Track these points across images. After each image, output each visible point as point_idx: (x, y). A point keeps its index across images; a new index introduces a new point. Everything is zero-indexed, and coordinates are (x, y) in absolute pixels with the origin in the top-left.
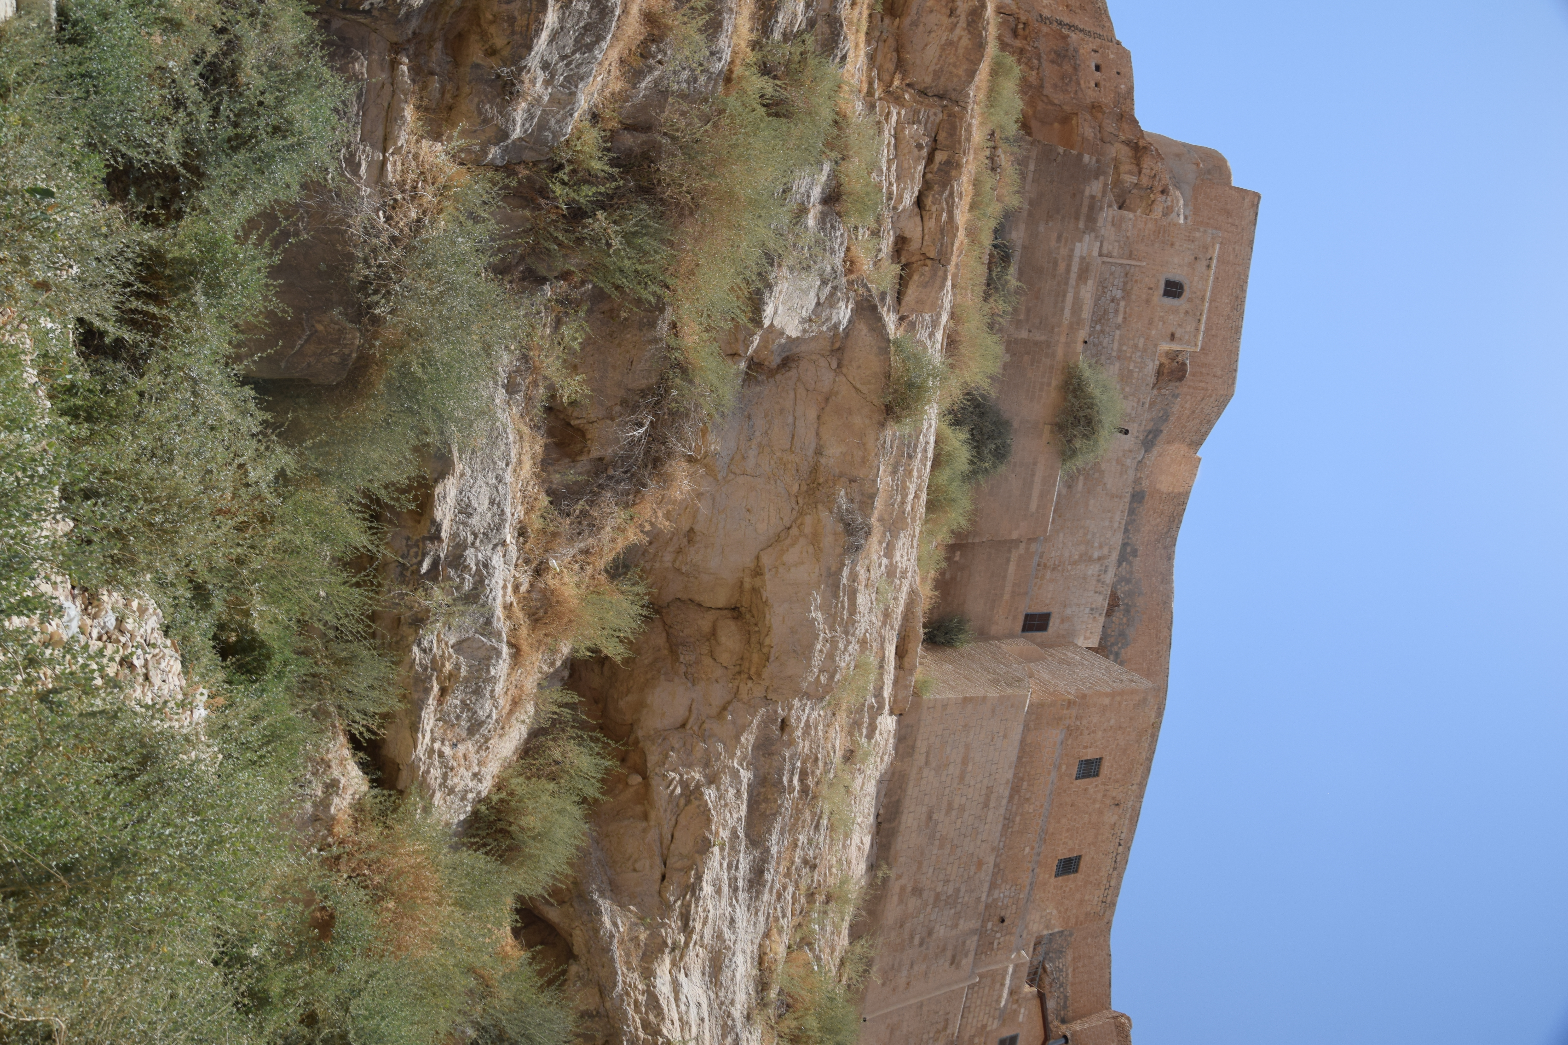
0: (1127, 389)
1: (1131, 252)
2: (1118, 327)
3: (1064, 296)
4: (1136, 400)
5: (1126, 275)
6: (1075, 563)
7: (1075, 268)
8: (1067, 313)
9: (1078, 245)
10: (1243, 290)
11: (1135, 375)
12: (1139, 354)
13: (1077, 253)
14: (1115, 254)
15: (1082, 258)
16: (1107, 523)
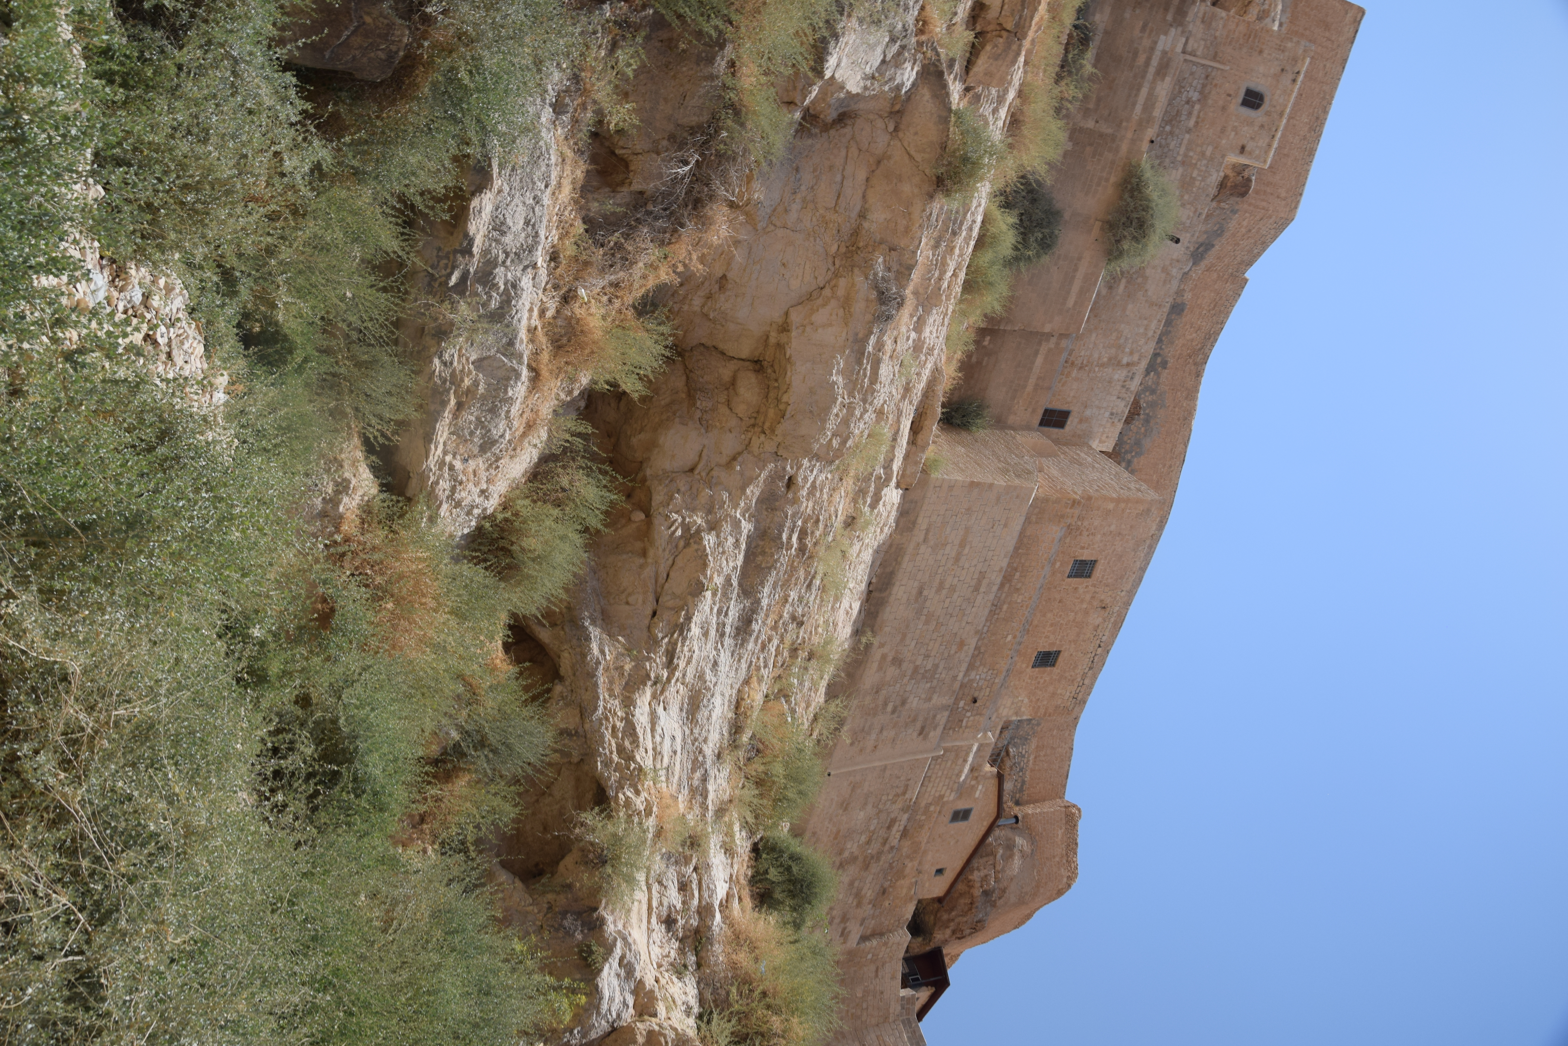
0: (1186, 197)
1: (1216, 54)
2: (1189, 131)
3: (1139, 90)
4: (1193, 209)
5: (1207, 77)
6: (1103, 365)
7: (1155, 62)
8: (1138, 108)
9: (1162, 37)
10: (1326, 111)
11: (1197, 183)
12: (1205, 162)
13: (1160, 46)
14: (1199, 53)
15: (1165, 53)
16: (1142, 330)
